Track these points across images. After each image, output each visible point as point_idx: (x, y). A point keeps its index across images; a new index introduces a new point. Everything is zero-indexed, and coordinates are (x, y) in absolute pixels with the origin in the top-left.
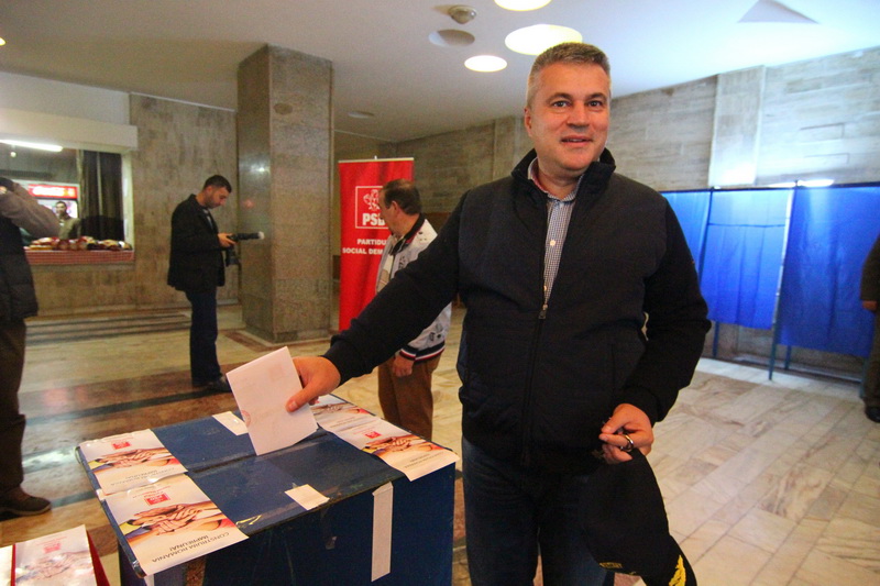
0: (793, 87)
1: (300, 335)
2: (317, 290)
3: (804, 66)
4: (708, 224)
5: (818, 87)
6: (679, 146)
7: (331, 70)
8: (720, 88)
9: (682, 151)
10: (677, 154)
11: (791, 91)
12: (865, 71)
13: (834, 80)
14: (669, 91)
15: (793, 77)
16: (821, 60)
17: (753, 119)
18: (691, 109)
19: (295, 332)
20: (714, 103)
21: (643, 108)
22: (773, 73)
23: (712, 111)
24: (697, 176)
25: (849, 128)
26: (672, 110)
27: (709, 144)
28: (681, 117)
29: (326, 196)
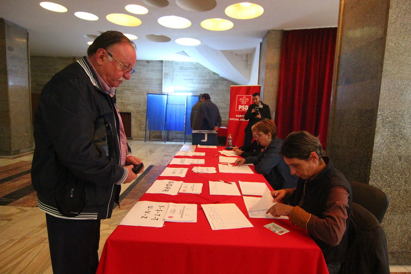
0: (181, 68)
1: (21, 151)
2: (27, 131)
3: (183, 63)
4: (167, 104)
5: (187, 69)
6: (152, 79)
7: (28, 33)
8: (164, 65)
9: (153, 81)
10: (152, 82)
11: (181, 69)
12: (196, 68)
13: (190, 69)
14: (148, 62)
15: (181, 66)
16: (187, 63)
17: (173, 75)
18: (155, 69)
19: (19, 150)
20: (162, 68)
21: (140, 65)
22: (177, 63)
23: (162, 71)
24: (158, 89)
25: (194, 81)
26: (149, 68)
27: (162, 80)
28: (153, 71)
29: (28, 88)
